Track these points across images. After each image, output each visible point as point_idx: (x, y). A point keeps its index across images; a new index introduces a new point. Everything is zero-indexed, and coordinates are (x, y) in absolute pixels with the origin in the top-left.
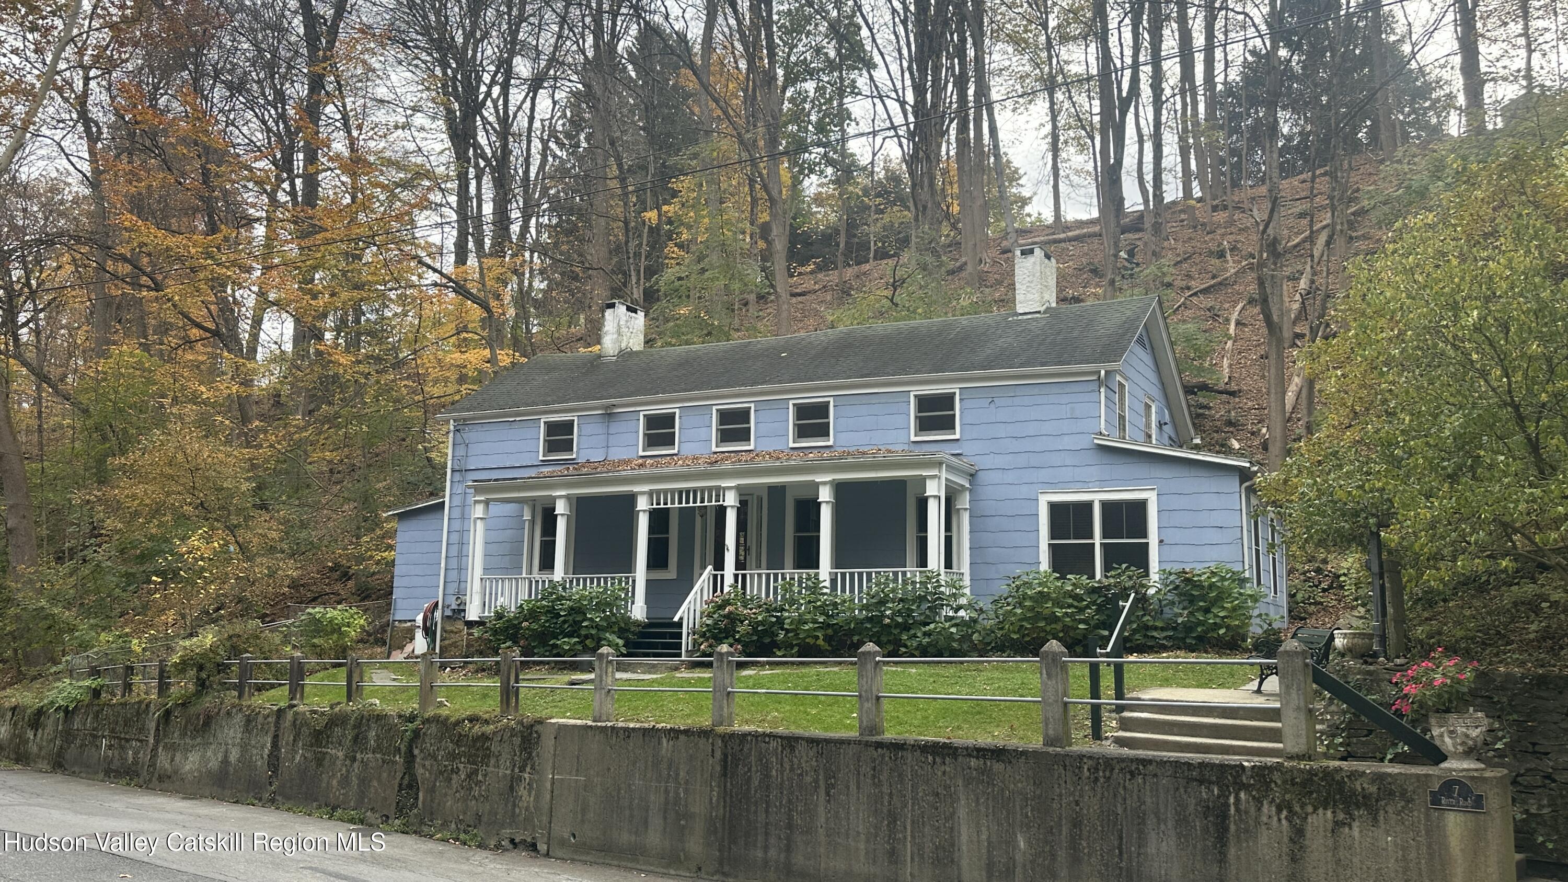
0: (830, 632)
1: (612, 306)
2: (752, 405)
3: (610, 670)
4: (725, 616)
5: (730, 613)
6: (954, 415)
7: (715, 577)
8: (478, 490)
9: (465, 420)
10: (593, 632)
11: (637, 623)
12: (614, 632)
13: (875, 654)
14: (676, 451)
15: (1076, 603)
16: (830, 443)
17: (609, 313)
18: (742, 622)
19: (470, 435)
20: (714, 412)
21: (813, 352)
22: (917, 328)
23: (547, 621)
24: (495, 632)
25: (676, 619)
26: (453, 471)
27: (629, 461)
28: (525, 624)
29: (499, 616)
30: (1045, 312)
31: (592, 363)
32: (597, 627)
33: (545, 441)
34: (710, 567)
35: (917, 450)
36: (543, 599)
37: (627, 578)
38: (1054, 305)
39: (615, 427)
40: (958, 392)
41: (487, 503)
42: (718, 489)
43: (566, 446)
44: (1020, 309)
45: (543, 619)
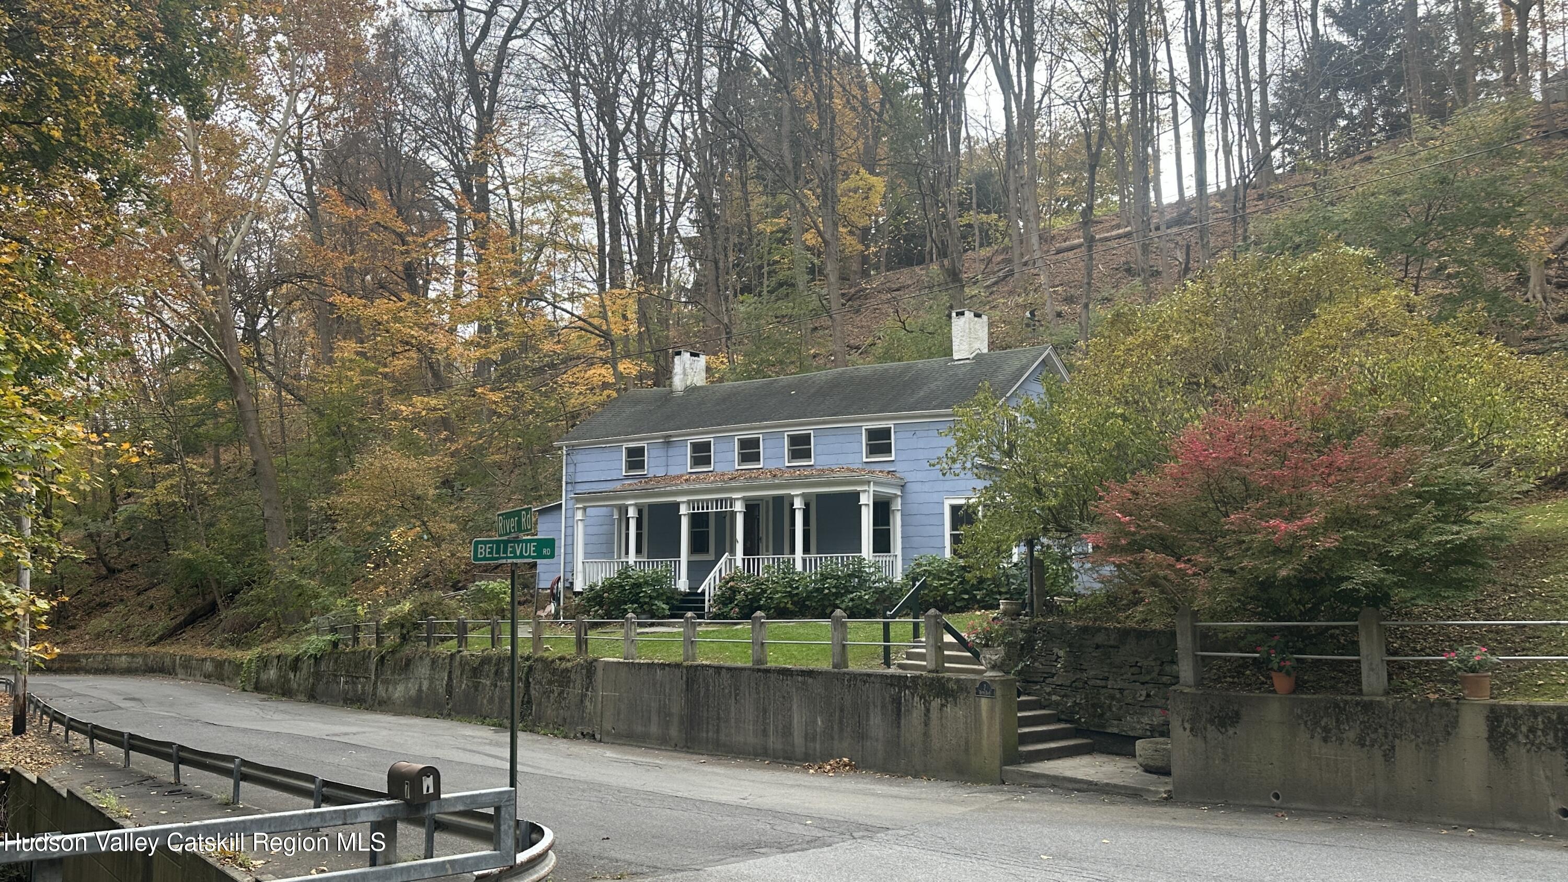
1: (679, 353)
2: (763, 436)
3: (631, 627)
4: (729, 589)
5: (733, 586)
6: (891, 443)
8: (578, 500)
9: (574, 446)
10: (647, 600)
11: (681, 593)
12: (662, 600)
13: (762, 618)
14: (709, 470)
16: (810, 463)
17: (677, 358)
18: (740, 593)
19: (578, 457)
20: (736, 441)
21: (812, 391)
23: (619, 593)
24: (589, 600)
25: (702, 589)
26: (566, 482)
27: (682, 476)
28: (606, 595)
29: (591, 589)
30: (977, 358)
31: (664, 399)
32: (651, 597)
33: (626, 461)
34: (726, 555)
35: (868, 468)
36: (618, 577)
37: (674, 562)
38: (985, 351)
39: (672, 452)
40: (893, 426)
41: (584, 509)
43: (640, 465)
44: (956, 357)
45: (617, 591)
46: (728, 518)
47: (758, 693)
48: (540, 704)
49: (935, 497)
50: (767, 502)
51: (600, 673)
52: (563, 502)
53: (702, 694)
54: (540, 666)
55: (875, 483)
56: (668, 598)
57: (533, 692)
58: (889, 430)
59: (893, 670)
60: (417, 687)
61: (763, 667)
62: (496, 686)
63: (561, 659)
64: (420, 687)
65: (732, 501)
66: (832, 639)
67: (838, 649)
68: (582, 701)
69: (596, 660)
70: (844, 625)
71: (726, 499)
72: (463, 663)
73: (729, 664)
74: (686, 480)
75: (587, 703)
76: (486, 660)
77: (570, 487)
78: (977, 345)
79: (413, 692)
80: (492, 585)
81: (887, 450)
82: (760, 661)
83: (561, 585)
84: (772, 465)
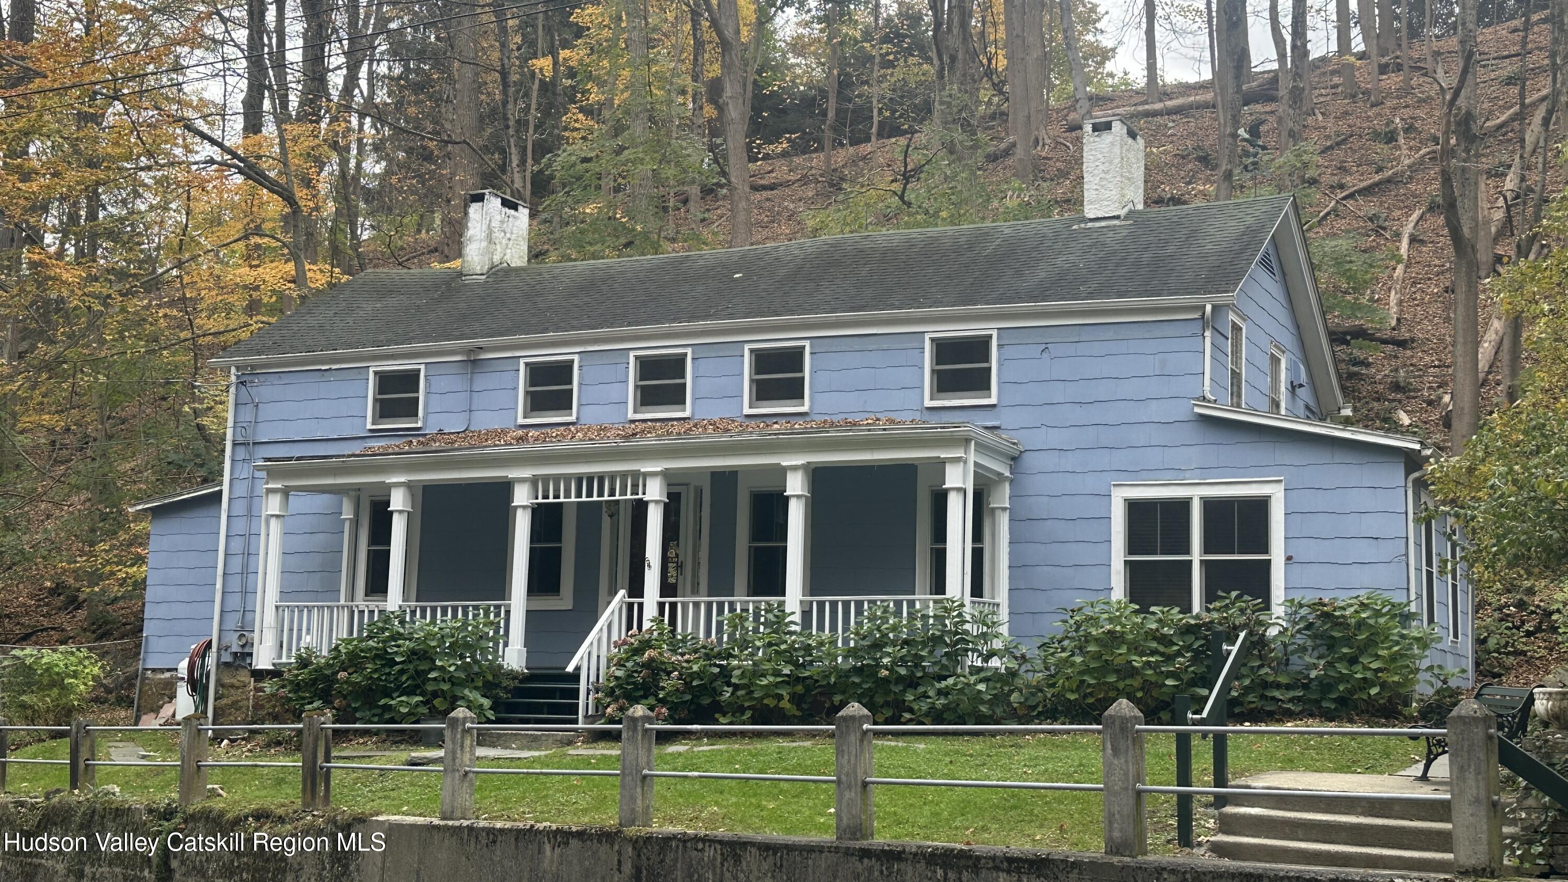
0: (799, 689)
1: (480, 198)
2: (689, 351)
3: (468, 742)
4: (643, 665)
5: (652, 660)
6: (990, 369)
7: (630, 606)
8: (273, 474)
9: (253, 367)
10: (445, 687)
11: (512, 675)
12: (476, 688)
13: (862, 719)
14: (573, 418)
15: (1161, 649)
16: (805, 408)
17: (474, 209)
18: (669, 674)
19: (264, 391)
20: (632, 360)
21: (782, 272)
22: (936, 239)
23: (375, 671)
24: (297, 687)
25: (570, 668)
26: (235, 444)
27: (504, 432)
28: (342, 675)
29: (303, 663)
30: (1127, 217)
31: (448, 284)
32: (452, 680)
33: (375, 400)
34: (622, 592)
35: (934, 419)
36: (370, 637)
37: (498, 607)
38: (1140, 207)
39: (482, 381)
40: (995, 334)
41: (285, 493)
42: (636, 475)
43: (410, 408)
44: (1090, 211)
49: (1092, 483)
50: (699, 492)
52: (225, 486)
54: (199, 831)
55: (982, 447)
56: (488, 683)
58: (985, 341)
59: (1206, 859)
67: (1122, 803)
69: (358, 820)
71: (624, 475)
76: (55, 817)
77: (242, 453)
78: (1130, 195)
80: (49, 656)
81: (980, 382)
82: (856, 829)
83: (211, 661)
84: (715, 411)
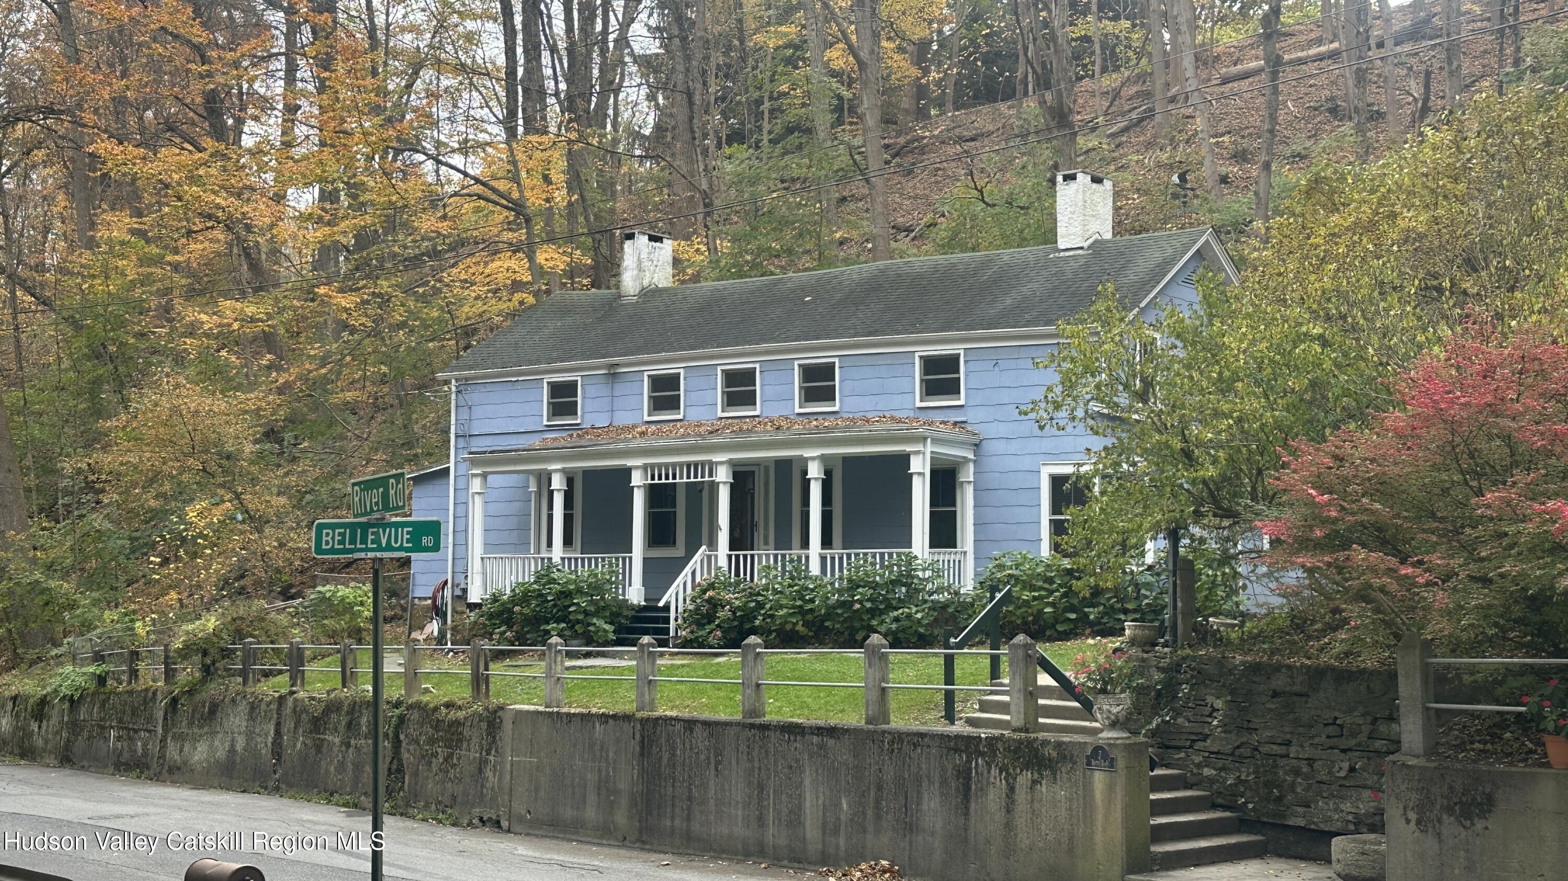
0: (809, 617)
1: (631, 237)
2: (757, 366)
4: (707, 601)
5: (711, 598)
6: (959, 379)
7: (709, 557)
9: (467, 379)
14: (680, 417)
16: (836, 409)
17: (628, 245)
18: (723, 607)
19: (474, 397)
20: (719, 373)
21: (838, 296)
22: (954, 265)
23: (537, 606)
25: (661, 604)
26: (457, 436)
27: (634, 426)
28: (517, 609)
30: (1089, 248)
31: (610, 304)
32: (587, 614)
33: (549, 403)
34: (704, 547)
36: (535, 582)
37: (624, 559)
38: (1108, 236)
39: (619, 389)
40: (962, 352)
41: (484, 476)
42: (711, 463)
43: (571, 409)
44: (1062, 244)
45: (534, 603)
46: (705, 494)
47: (751, 761)
48: (416, 774)
49: (1026, 463)
50: (767, 469)
51: (508, 726)
52: (452, 465)
53: (665, 761)
54: (415, 715)
55: (935, 441)
56: (612, 614)
57: (405, 756)
58: (956, 358)
59: (958, 728)
60: (227, 745)
61: (758, 721)
62: (348, 745)
63: (448, 705)
64: (233, 745)
65: (712, 466)
66: (866, 679)
67: (875, 695)
68: (480, 771)
69: (502, 708)
70: (884, 657)
71: (703, 464)
72: (299, 710)
73: (706, 715)
74: (643, 434)
75: (489, 773)
76: (332, 707)
77: (462, 443)
78: (1094, 226)
79: (221, 754)
80: (343, 591)
81: (952, 388)
82: (753, 712)
83: (448, 593)
84: (775, 411)
